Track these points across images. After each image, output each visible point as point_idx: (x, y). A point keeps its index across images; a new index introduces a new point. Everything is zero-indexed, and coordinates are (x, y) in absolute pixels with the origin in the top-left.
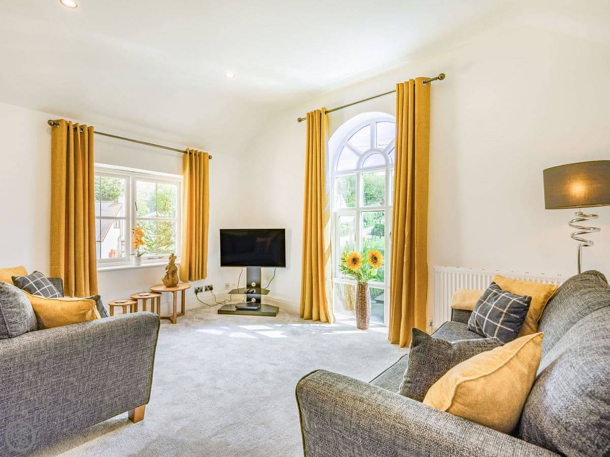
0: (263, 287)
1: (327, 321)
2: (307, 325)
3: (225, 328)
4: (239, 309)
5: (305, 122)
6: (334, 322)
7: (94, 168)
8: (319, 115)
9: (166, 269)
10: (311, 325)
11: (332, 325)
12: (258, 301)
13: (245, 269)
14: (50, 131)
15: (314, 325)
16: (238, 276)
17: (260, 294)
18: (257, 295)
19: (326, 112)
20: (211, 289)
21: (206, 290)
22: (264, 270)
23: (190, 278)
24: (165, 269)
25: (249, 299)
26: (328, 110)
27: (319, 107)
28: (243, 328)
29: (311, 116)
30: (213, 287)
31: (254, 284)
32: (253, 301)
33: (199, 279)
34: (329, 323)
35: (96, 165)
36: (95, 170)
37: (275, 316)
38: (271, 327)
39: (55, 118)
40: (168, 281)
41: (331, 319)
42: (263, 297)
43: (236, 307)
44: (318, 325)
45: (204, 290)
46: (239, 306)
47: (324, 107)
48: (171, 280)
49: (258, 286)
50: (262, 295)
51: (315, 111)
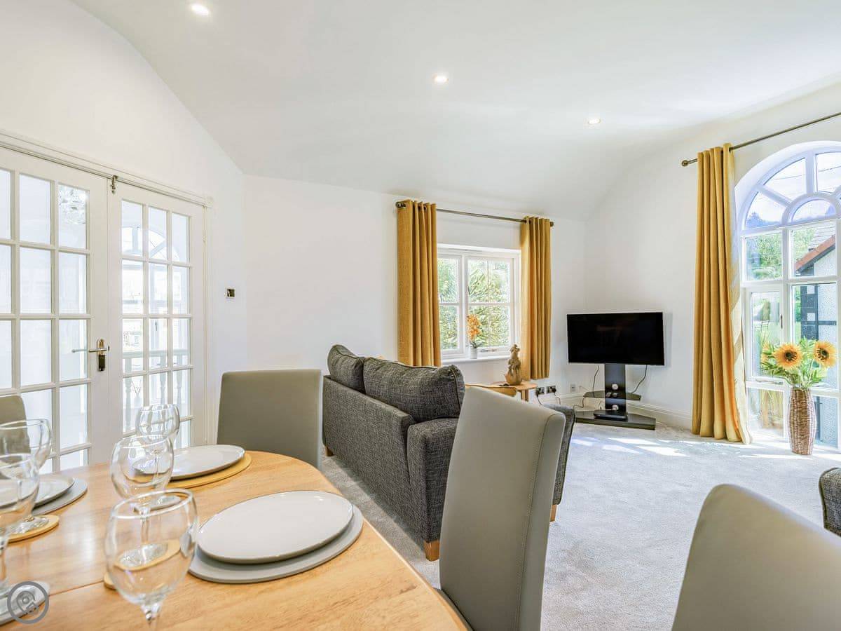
0: (628, 390)
1: (740, 440)
2: (708, 443)
3: (593, 439)
4: (597, 417)
5: (695, 166)
6: (750, 443)
7: (438, 250)
8: (720, 154)
9: (509, 363)
10: (716, 444)
11: (747, 446)
12: (622, 409)
13: (602, 366)
14: (395, 214)
15: (720, 444)
16: (593, 375)
17: (625, 399)
18: (620, 401)
19: (731, 149)
20: (554, 390)
21: (548, 392)
22: (629, 367)
23: (532, 377)
24: (507, 363)
25: (608, 406)
26: (733, 146)
27: (719, 143)
28: (615, 441)
29: (705, 158)
30: (557, 388)
31: (615, 387)
32: (614, 409)
33: (542, 377)
34: (743, 444)
35: (439, 246)
36: (438, 252)
37: (654, 429)
38: (655, 441)
39: (401, 199)
40: (511, 378)
41: (746, 438)
42: (628, 402)
43: (595, 415)
44: (725, 444)
45: (546, 390)
46: (599, 414)
47: (727, 142)
48: (515, 376)
49: (622, 389)
50: (627, 401)
51: (712, 150)
